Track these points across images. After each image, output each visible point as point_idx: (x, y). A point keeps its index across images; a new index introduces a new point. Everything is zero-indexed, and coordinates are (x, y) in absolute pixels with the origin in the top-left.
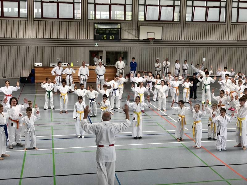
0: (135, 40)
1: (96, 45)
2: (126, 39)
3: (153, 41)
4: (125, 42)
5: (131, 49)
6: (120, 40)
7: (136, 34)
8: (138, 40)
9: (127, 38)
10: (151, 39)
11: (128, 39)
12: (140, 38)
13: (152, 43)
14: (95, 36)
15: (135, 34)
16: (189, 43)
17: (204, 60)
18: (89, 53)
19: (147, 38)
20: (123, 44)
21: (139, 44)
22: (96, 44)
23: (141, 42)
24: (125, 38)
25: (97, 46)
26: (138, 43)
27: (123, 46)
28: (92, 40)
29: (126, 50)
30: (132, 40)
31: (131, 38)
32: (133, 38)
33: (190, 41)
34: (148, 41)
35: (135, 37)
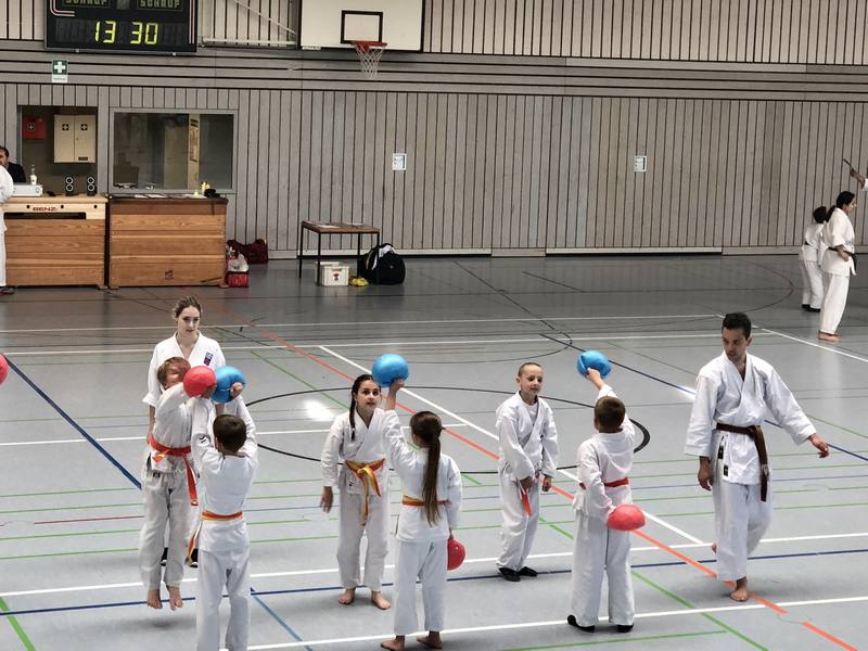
0: (278, 48)
1: (56, 72)
2: (225, 46)
3: (379, 57)
4: (220, 63)
5: (254, 103)
6: (193, 48)
7: (280, 20)
8: (296, 50)
9: (231, 39)
10: (365, 46)
11: (237, 47)
12: (306, 42)
13: (371, 71)
14: (50, 21)
15: (274, 19)
16: (562, 71)
17: (639, 164)
18: (13, 118)
19: (343, 41)
20: (211, 73)
21: (297, 75)
22: (60, 67)
23: (307, 65)
24: (220, 39)
25: (60, 77)
26: (292, 68)
27: (212, 83)
28: (36, 46)
29: (223, 105)
30: (259, 48)
31: (254, 41)
32: (264, 42)
33: (569, 62)
34: (346, 55)
35: (274, 35)
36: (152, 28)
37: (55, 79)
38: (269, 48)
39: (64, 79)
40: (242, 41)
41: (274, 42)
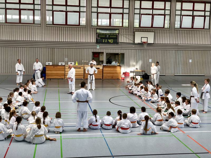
0: (131, 43)
3: (147, 44)
4: (122, 45)
5: (128, 52)
6: (118, 43)
7: (132, 39)
8: (134, 43)
9: (124, 42)
10: (144, 42)
11: (125, 43)
12: (135, 42)
13: (145, 46)
14: (97, 39)
16: (177, 46)
17: (190, 61)
18: (91, 54)
19: (141, 42)
20: (121, 47)
21: (134, 47)
22: (98, 46)
23: (136, 46)
24: (122, 42)
25: (98, 48)
26: (133, 46)
28: (95, 43)
29: (123, 52)
30: (128, 43)
31: (128, 42)
32: (129, 42)
33: (179, 45)
34: (142, 44)
36: (112, 40)
37: (97, 48)
38: (130, 43)
39: (99, 48)
40: (126, 42)
41: (131, 42)
